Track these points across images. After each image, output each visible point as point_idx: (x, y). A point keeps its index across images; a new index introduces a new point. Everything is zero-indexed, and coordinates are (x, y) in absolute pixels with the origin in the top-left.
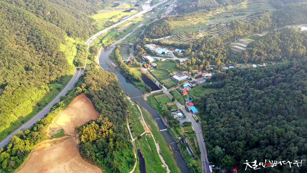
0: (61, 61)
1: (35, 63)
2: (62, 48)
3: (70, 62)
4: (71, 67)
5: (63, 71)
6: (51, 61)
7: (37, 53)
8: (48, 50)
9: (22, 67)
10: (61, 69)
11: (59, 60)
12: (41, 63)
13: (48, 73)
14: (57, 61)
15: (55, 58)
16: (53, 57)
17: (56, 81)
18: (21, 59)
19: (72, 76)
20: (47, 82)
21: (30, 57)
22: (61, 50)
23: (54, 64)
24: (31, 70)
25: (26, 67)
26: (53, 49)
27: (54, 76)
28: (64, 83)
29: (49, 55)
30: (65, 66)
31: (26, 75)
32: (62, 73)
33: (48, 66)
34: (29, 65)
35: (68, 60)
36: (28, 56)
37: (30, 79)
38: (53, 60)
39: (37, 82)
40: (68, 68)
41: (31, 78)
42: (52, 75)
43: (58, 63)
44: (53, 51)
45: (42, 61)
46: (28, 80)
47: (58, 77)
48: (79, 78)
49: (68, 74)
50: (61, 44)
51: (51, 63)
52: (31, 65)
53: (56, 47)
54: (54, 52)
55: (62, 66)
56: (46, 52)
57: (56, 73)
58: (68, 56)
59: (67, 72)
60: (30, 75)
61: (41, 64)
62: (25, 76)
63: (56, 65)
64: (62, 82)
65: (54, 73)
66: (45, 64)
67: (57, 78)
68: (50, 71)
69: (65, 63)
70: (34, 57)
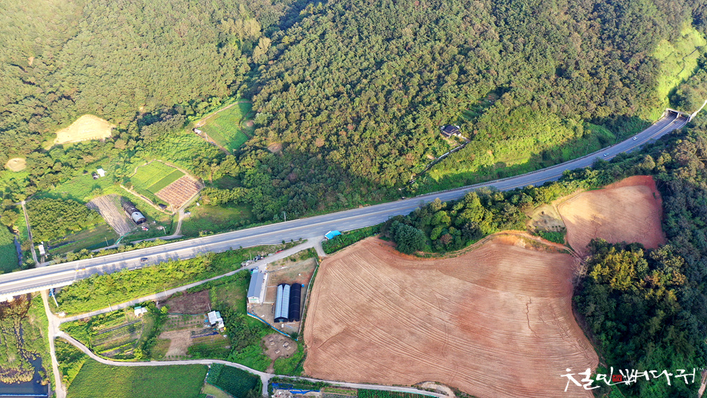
0: (642, 81)
1: (582, 66)
2: (662, 50)
3: (663, 90)
4: (659, 103)
5: (635, 106)
6: (620, 72)
7: (598, 46)
8: (626, 44)
9: (552, 65)
10: (631, 98)
11: (638, 77)
12: (595, 69)
13: (599, 97)
14: (632, 78)
15: (631, 69)
16: (630, 65)
17: (606, 123)
18: (559, 48)
19: (647, 124)
20: (585, 117)
21: (579, 50)
22: (655, 56)
23: (623, 83)
24: (567, 78)
25: (561, 69)
26: (640, 46)
27: (608, 109)
28: (622, 132)
29: (622, 58)
30: (645, 95)
31: (552, 86)
32: (630, 110)
33: (606, 83)
34: (568, 66)
35: (661, 83)
36: (576, 44)
37: (556, 97)
38: (625, 72)
39: (565, 108)
40: (650, 102)
41: (559, 93)
42: (606, 105)
43: (632, 82)
44: (637, 51)
45: (600, 67)
46: (552, 96)
47: (615, 114)
48: (664, 138)
49: (641, 117)
50: (664, 41)
51: (616, 77)
52: (571, 68)
53: (649, 45)
54: (637, 54)
55: (639, 92)
56: (619, 48)
57: (616, 103)
58: (666, 73)
59: (643, 111)
60: (559, 88)
61: (593, 71)
62: (548, 85)
63: (625, 85)
64: (617, 129)
65: (611, 102)
66: (602, 74)
67: (613, 116)
68: (605, 94)
69: (649, 88)
70: (587, 52)
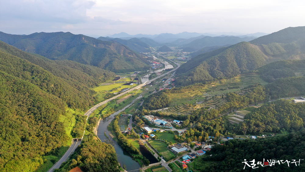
0: (59, 132)
1: (32, 134)
2: (62, 119)
3: (68, 133)
4: (69, 138)
5: (60, 142)
6: (49, 131)
7: (36, 124)
8: (47, 120)
9: (18, 138)
10: (58, 140)
11: (57, 131)
12: (38, 133)
13: (44, 144)
14: (55, 132)
15: (53, 129)
16: (52, 127)
17: (52, 153)
18: (19, 130)
19: (68, 148)
20: (42, 154)
21: (28, 128)
22: (60, 121)
24: (27, 141)
25: (23, 138)
26: (53, 119)
27: (50, 147)
28: (59, 154)
29: (47, 126)
30: (62, 136)
31: (22, 146)
32: (59, 144)
33: (45, 137)
34: (25, 136)
35: (66, 130)
36: (26, 126)
37: (25, 151)
38: (51, 131)
39: (31, 154)
40: (65, 139)
41: (26, 149)
42: (48, 146)
43: (55, 134)
44: (52, 122)
45: (40, 132)
46: (23, 151)
47: (54, 148)
48: (76, 150)
49: (64, 146)
50: (61, 115)
51: (48, 134)
52: (28, 136)
53: (56, 118)
54: (53, 122)
55: (59, 136)
56: (45, 123)
57: (52, 144)
58: (66, 126)
59: (64, 143)
60: (25, 146)
61: (38, 135)
62: (19, 147)
63: (53, 136)
64: (57, 154)
65: (50, 144)
66: (42, 135)
68: (46, 142)
69: (63, 134)
70: (32, 128)
